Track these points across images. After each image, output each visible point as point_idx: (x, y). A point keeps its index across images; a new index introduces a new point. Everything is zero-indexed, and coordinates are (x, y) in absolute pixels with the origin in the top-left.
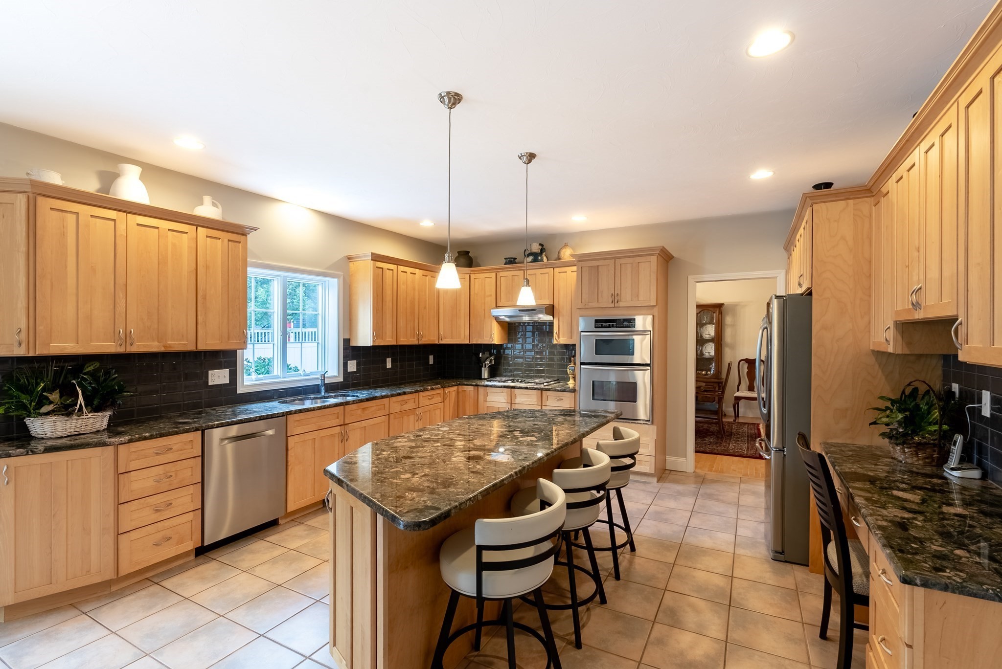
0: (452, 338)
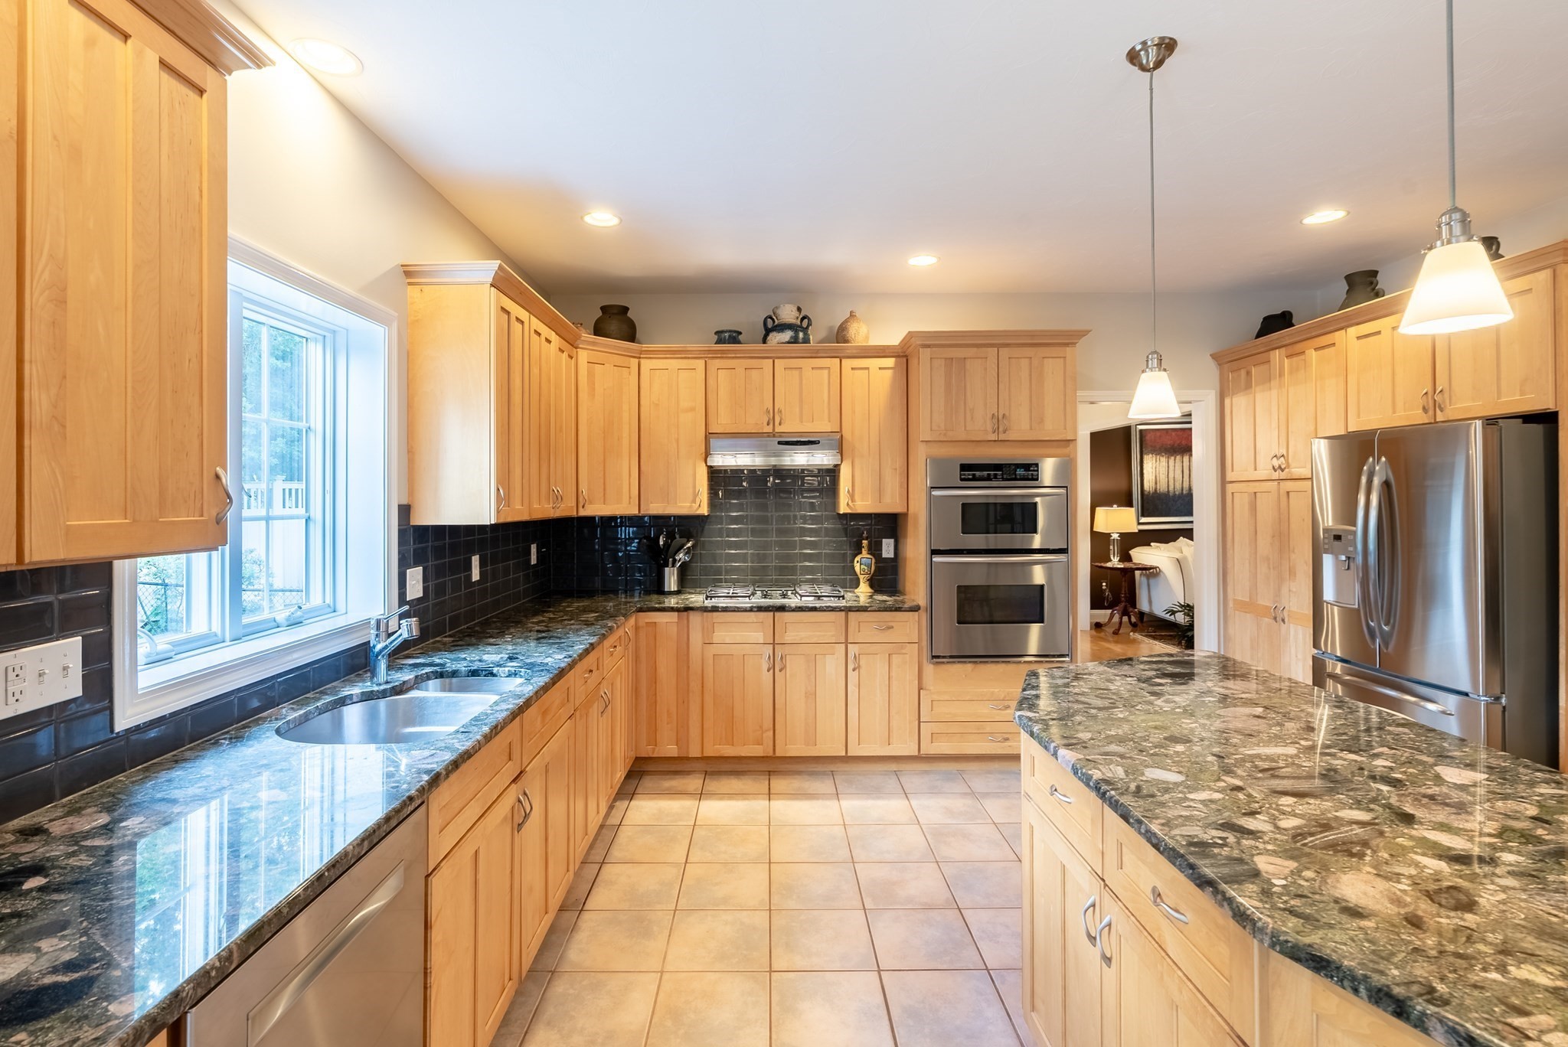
0: (605, 504)
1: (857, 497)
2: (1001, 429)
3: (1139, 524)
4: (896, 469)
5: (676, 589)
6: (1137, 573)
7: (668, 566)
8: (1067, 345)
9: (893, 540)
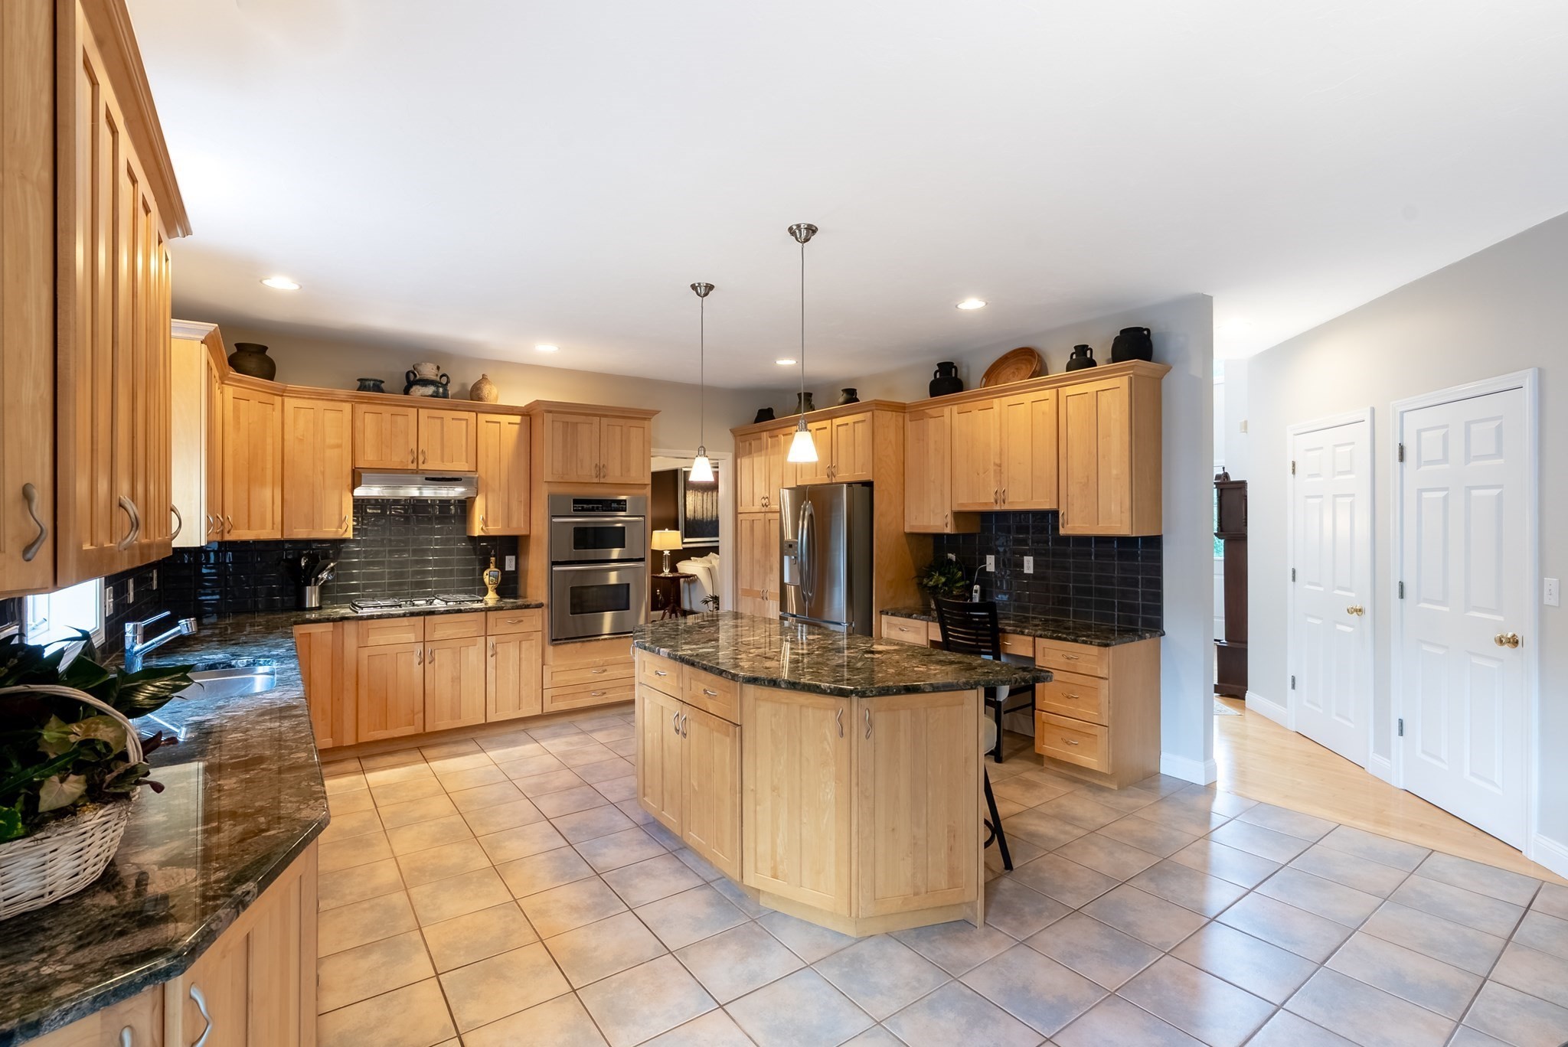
0: (249, 529)
1: (489, 523)
2: (602, 475)
3: (683, 543)
4: (521, 502)
5: (317, 605)
6: (682, 580)
7: (310, 585)
8: (645, 419)
9: (514, 557)
